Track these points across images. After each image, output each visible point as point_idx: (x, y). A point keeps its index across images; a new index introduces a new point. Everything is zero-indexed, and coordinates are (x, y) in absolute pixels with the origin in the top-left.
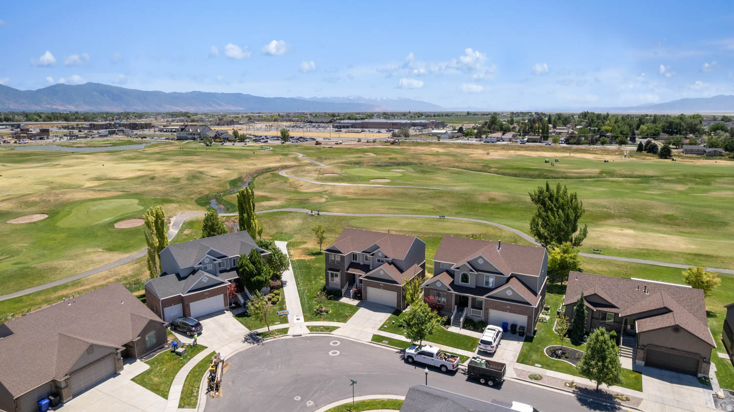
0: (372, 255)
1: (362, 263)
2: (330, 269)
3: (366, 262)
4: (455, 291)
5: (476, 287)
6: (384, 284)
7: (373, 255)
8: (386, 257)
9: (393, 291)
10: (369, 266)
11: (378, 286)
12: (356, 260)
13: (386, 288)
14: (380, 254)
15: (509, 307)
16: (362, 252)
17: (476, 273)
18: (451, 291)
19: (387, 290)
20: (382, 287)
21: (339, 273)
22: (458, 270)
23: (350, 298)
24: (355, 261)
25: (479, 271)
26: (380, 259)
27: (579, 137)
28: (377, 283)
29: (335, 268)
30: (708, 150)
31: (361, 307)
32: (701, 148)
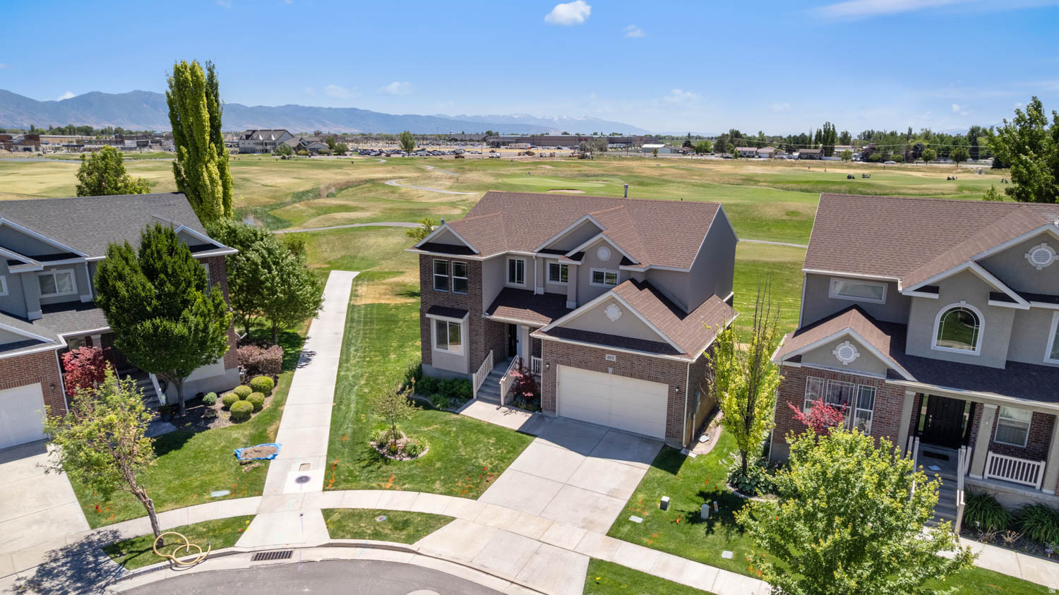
0: (573, 258)
1: (539, 291)
3: (555, 286)
4: (921, 380)
5: (1008, 363)
6: (619, 355)
7: (578, 257)
8: (626, 261)
9: (656, 380)
10: (564, 298)
11: (598, 365)
12: (520, 279)
13: (628, 370)
14: (604, 254)
16: (540, 252)
17: (1023, 305)
18: (901, 378)
19: (631, 376)
20: (612, 364)
21: (462, 322)
22: (935, 296)
23: (499, 403)
24: (516, 285)
25: (1028, 297)
26: (605, 271)
27: (885, 150)
28: (596, 350)
29: (450, 306)
31: (535, 436)
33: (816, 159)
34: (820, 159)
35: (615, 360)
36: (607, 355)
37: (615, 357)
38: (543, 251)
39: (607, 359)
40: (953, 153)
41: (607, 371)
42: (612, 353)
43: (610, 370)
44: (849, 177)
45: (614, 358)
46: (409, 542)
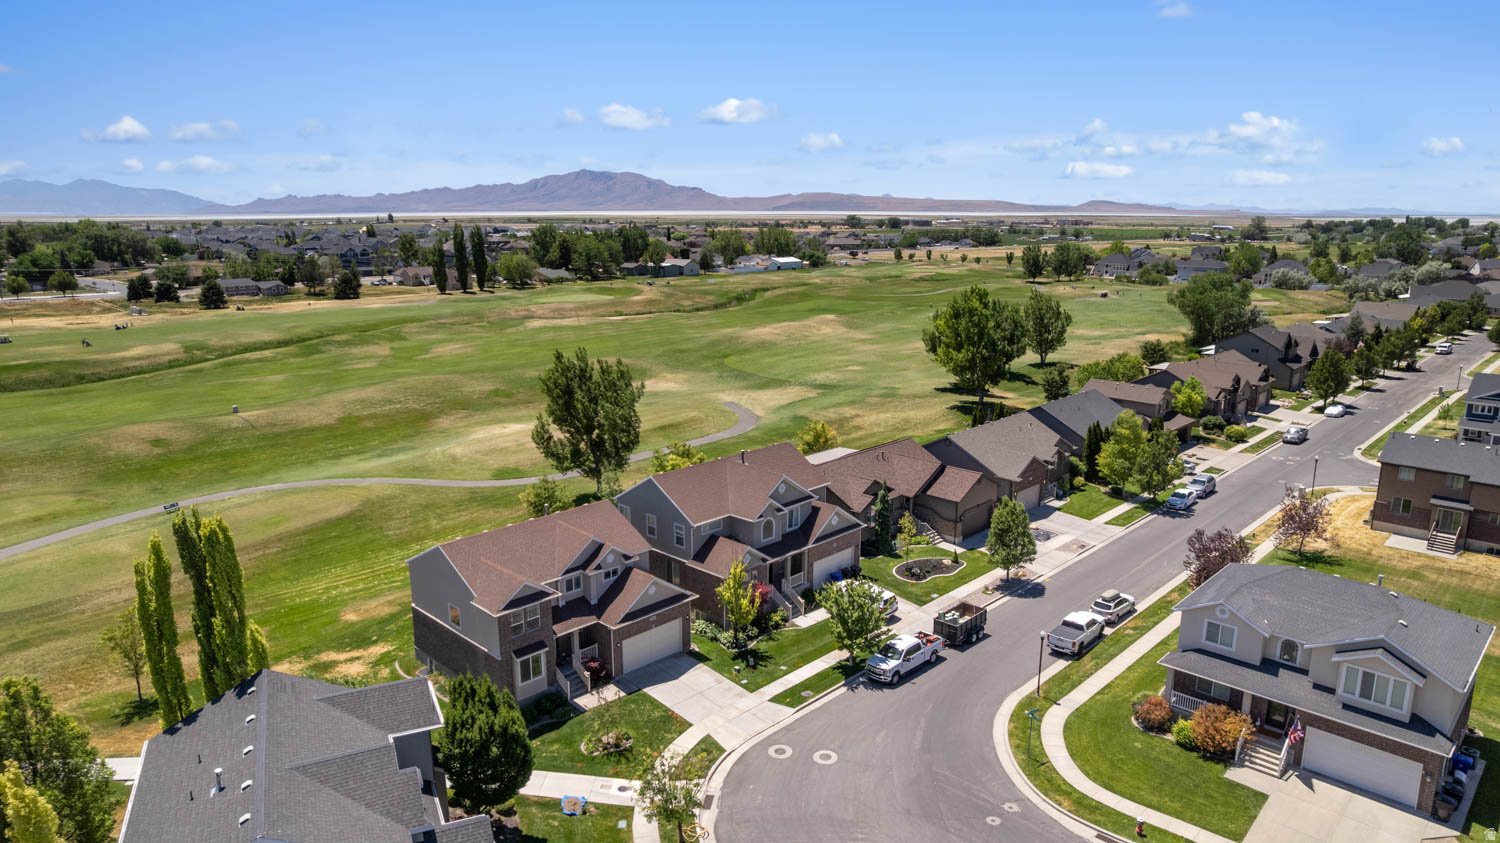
0: (596, 569)
2: (519, 653)
4: (773, 558)
5: (783, 536)
6: (658, 614)
7: (599, 567)
8: (627, 557)
9: (675, 618)
11: (647, 626)
13: (662, 620)
14: (613, 558)
15: (835, 545)
17: (786, 510)
19: (665, 623)
20: (654, 622)
21: (542, 651)
23: (593, 690)
25: (786, 505)
26: (611, 570)
28: (646, 618)
29: (527, 645)
30: (263, 285)
31: (640, 690)
32: (249, 282)
37: (656, 616)
38: (567, 572)
39: (652, 620)
41: (653, 628)
42: (652, 616)
43: (654, 626)
45: (655, 618)
46: (724, 751)
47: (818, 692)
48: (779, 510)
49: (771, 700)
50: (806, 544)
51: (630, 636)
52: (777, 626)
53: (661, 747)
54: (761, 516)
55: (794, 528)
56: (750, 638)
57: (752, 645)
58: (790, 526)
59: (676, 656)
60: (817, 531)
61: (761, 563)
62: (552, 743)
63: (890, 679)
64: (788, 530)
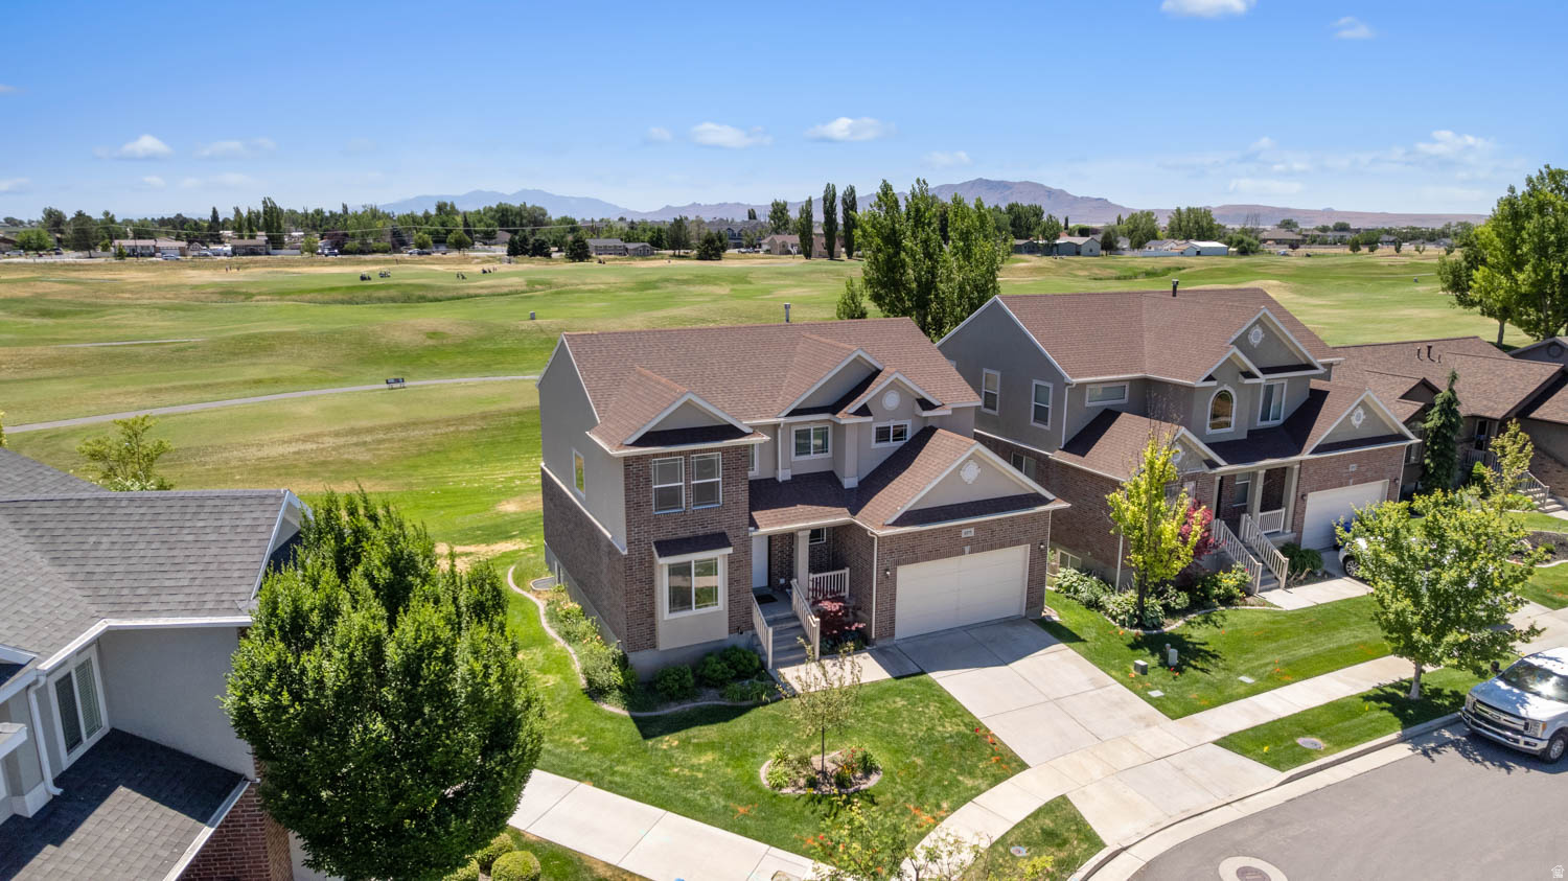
0: (860, 415)
2: (666, 548)
6: (978, 526)
7: (864, 411)
8: (926, 404)
9: (1018, 543)
11: (955, 547)
13: (987, 542)
15: (1353, 468)
18: (1219, 466)
19: (992, 547)
20: (969, 541)
21: (721, 555)
23: (815, 658)
26: (891, 424)
27: (362, 236)
28: (949, 529)
29: (688, 534)
30: (631, 246)
31: (923, 673)
32: (619, 243)
33: (260, 254)
34: (268, 254)
35: (973, 534)
36: (963, 531)
37: (973, 530)
38: (794, 413)
39: (963, 536)
40: (451, 238)
41: (963, 553)
42: (967, 525)
43: (967, 549)
44: (363, 278)
45: (971, 532)
46: (1101, 845)
47: (1341, 744)
48: (1249, 375)
49: (1219, 743)
50: (1299, 451)
51: (915, 560)
52: (1228, 600)
53: (945, 805)
54: (1210, 378)
55: (1270, 423)
56: (1170, 612)
57: (1174, 626)
58: (1265, 417)
59: (1011, 622)
60: (1321, 431)
61: (1205, 469)
62: (701, 748)
63: (1542, 745)
64: (1261, 424)
